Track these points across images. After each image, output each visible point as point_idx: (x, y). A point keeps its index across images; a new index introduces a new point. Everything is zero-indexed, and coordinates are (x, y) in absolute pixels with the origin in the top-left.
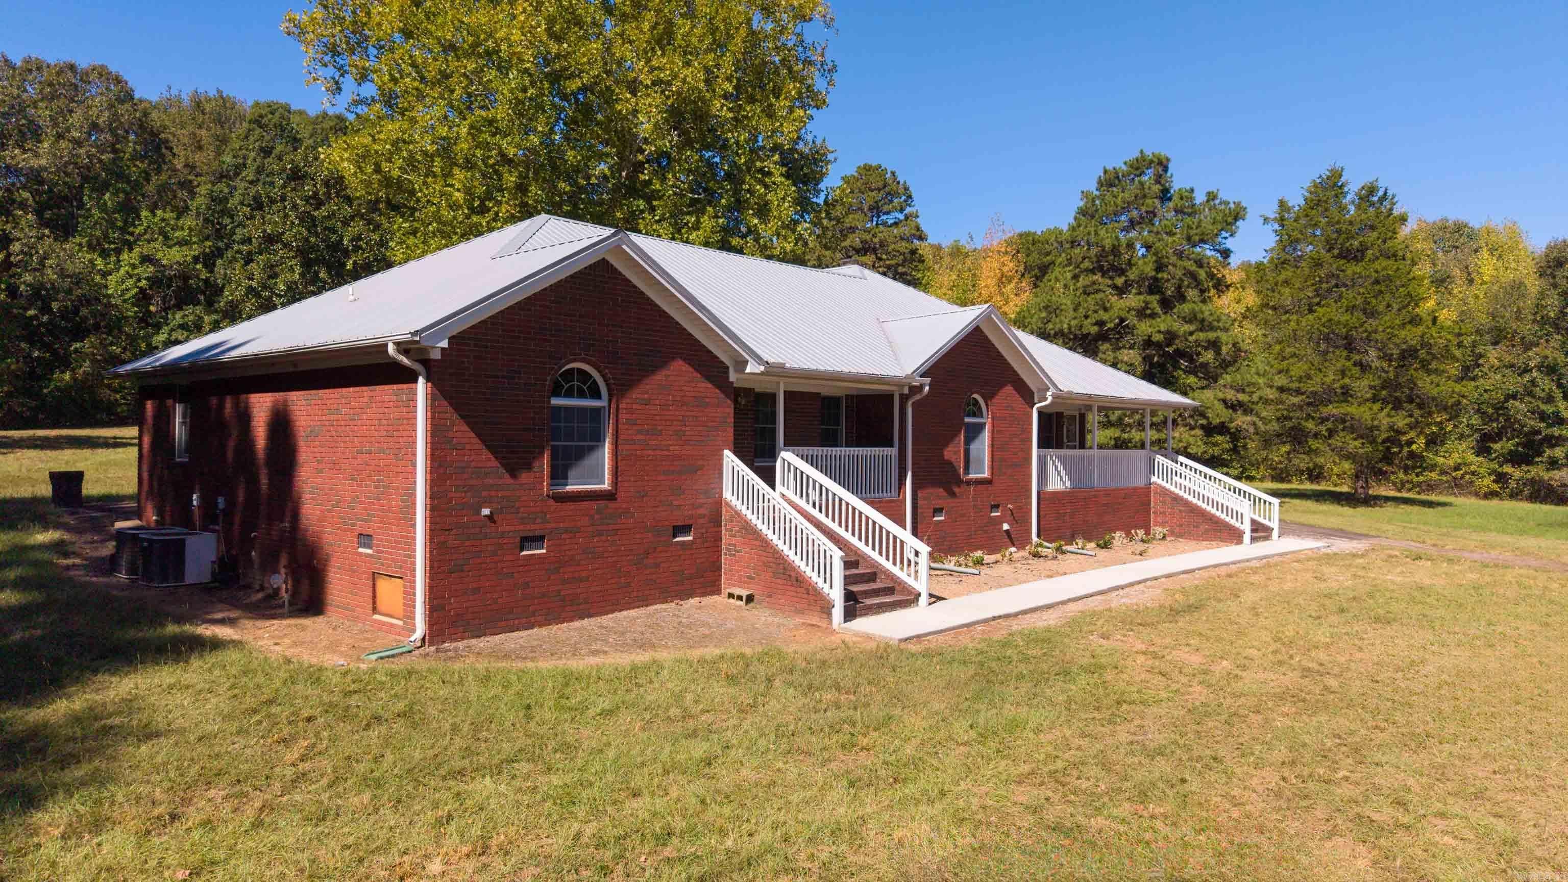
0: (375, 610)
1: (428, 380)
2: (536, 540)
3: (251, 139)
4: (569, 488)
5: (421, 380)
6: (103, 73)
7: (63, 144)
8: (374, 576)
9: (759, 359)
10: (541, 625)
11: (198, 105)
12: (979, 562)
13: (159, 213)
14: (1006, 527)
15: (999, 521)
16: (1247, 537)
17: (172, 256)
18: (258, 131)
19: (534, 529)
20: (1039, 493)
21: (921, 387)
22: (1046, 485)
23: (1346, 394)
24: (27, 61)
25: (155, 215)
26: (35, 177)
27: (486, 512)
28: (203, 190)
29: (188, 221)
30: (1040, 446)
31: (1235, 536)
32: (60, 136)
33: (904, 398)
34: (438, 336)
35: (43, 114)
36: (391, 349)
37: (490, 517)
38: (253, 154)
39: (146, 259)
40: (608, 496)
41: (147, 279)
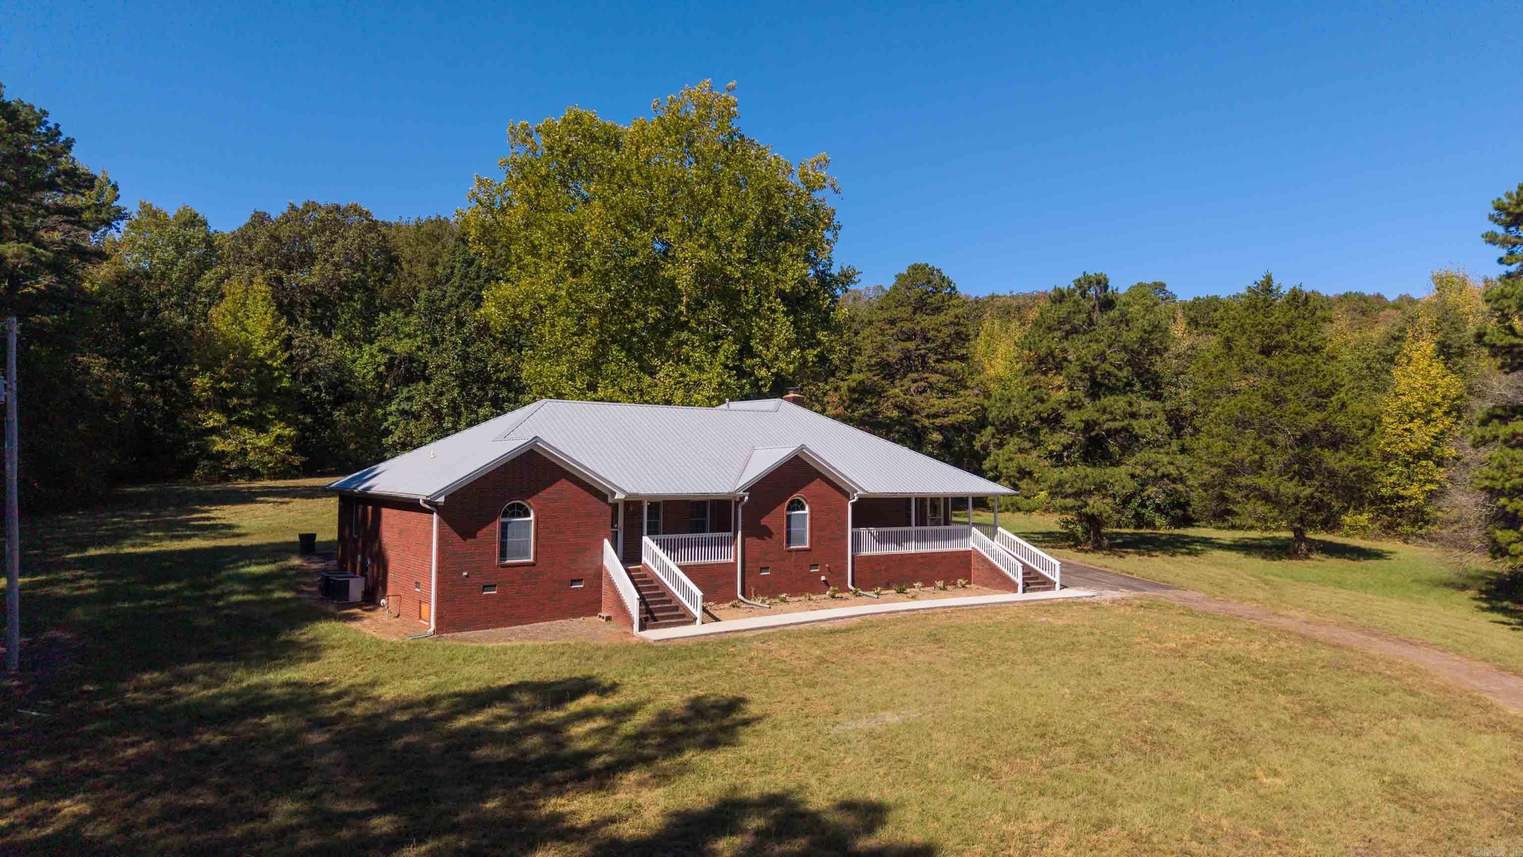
0: (420, 618)
1: (438, 514)
2: (492, 587)
3: (457, 253)
4: (508, 561)
5: (435, 515)
6: (356, 209)
7: (328, 266)
8: (420, 602)
9: (623, 491)
10: (493, 627)
11: (419, 227)
12: (784, 601)
13: (392, 313)
14: (823, 578)
15: (819, 575)
16: (1020, 588)
17: (402, 347)
18: (462, 246)
19: (492, 582)
20: (853, 557)
21: (742, 499)
22: (859, 550)
23: (1259, 466)
24: (307, 205)
25: (389, 315)
26: (308, 290)
27: (465, 574)
28: (422, 295)
29: (414, 319)
30: (853, 526)
31: (1008, 585)
32: (326, 260)
33: (737, 503)
34: (440, 496)
35: (315, 243)
36: (421, 502)
37: (467, 576)
38: (458, 265)
39: (383, 350)
40: (533, 565)
41: (385, 364)
